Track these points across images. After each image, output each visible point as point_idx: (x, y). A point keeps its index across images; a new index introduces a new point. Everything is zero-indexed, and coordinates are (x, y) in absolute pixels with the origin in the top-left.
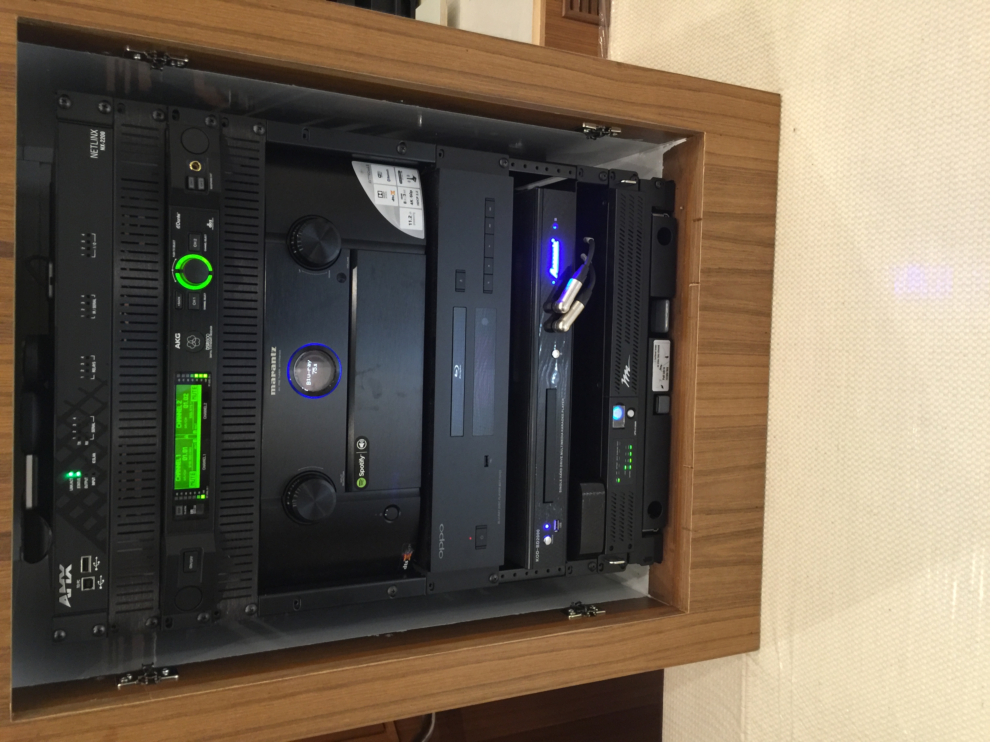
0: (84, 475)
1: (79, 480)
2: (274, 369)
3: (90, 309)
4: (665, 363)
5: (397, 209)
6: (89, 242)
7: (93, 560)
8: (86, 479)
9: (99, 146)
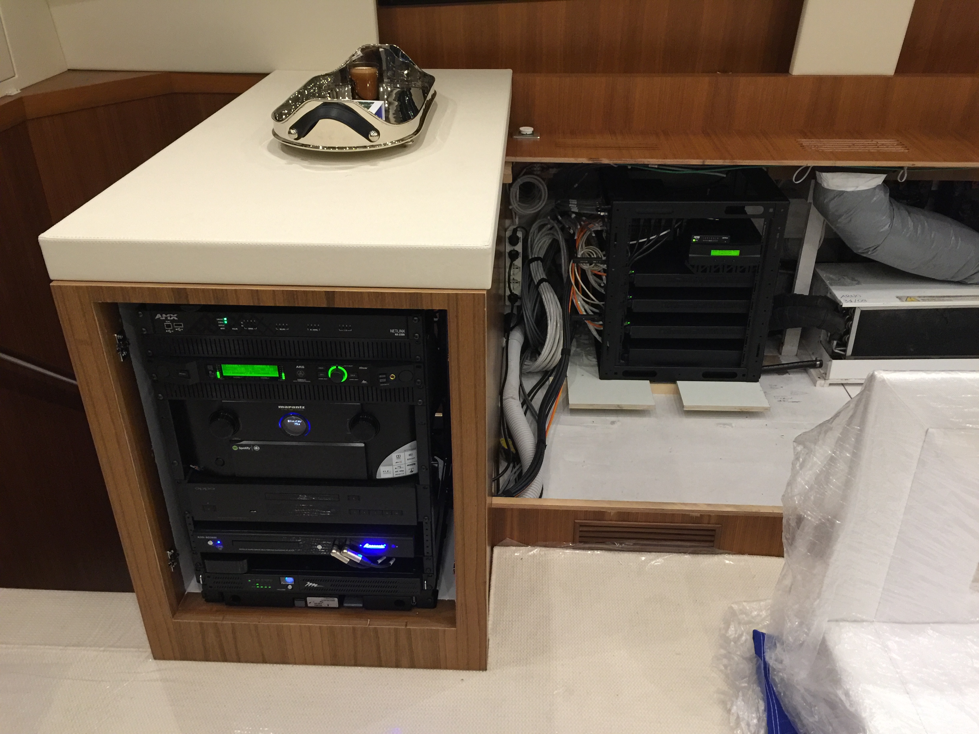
0: (226, 325)
1: (223, 322)
2: (292, 408)
3: (312, 328)
4: (325, 604)
5: (392, 465)
6: (347, 328)
7: (181, 328)
8: (224, 325)
9: (397, 333)
